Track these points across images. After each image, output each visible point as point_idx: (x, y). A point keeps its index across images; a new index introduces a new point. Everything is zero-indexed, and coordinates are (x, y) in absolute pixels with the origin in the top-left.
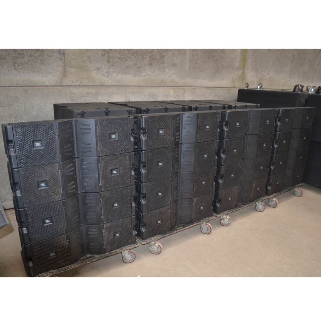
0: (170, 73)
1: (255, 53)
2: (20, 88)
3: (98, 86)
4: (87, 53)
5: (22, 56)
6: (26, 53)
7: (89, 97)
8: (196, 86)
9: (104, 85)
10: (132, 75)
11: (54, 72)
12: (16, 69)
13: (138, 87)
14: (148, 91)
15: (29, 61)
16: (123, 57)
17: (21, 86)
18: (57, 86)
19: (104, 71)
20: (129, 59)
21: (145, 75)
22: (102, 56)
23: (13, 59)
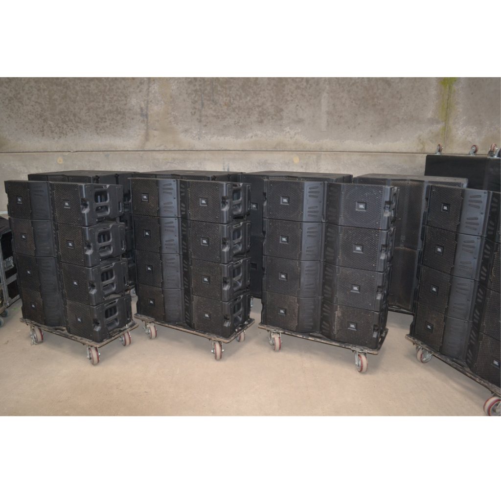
0: (292, 133)
1: (472, 94)
2: (101, 153)
3: (186, 151)
4: (173, 113)
5: (104, 120)
6: (108, 117)
7: (176, 164)
8: (342, 150)
9: (194, 149)
10: (233, 137)
11: (136, 135)
12: (98, 134)
13: (242, 152)
14: (256, 157)
15: (110, 125)
16: (219, 114)
17: (103, 151)
18: (139, 151)
19: (194, 132)
20: (229, 117)
21: (252, 137)
22: (192, 115)
23: (95, 124)
